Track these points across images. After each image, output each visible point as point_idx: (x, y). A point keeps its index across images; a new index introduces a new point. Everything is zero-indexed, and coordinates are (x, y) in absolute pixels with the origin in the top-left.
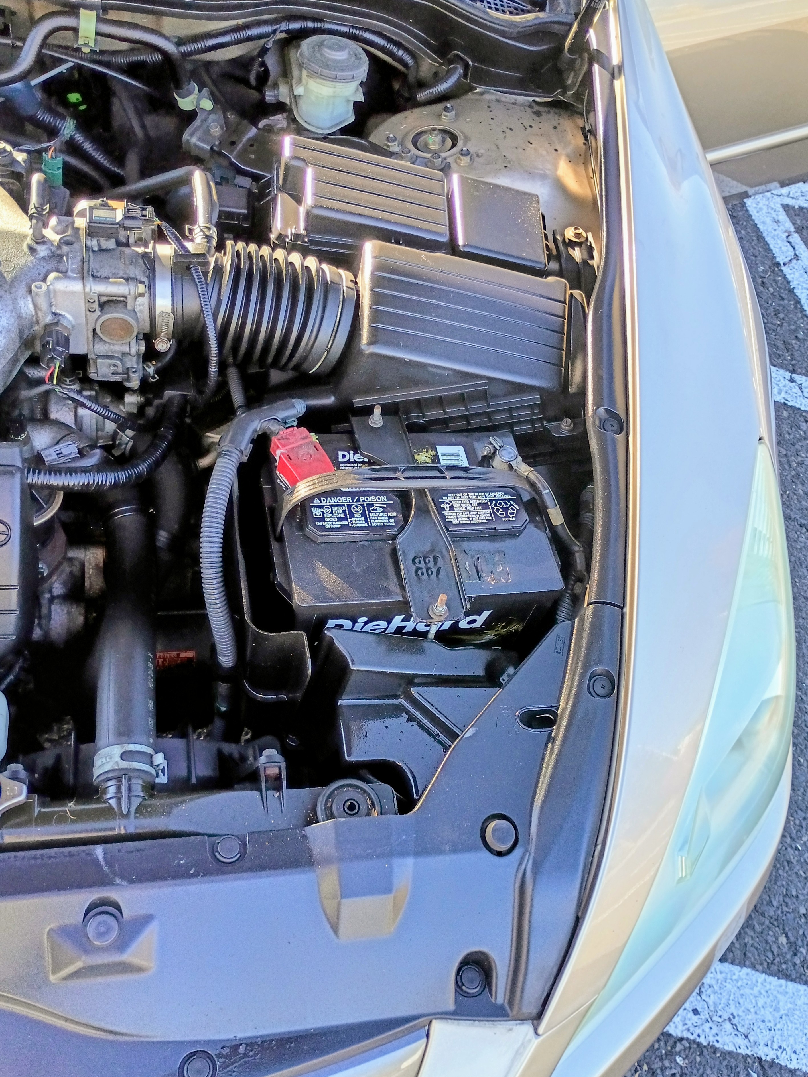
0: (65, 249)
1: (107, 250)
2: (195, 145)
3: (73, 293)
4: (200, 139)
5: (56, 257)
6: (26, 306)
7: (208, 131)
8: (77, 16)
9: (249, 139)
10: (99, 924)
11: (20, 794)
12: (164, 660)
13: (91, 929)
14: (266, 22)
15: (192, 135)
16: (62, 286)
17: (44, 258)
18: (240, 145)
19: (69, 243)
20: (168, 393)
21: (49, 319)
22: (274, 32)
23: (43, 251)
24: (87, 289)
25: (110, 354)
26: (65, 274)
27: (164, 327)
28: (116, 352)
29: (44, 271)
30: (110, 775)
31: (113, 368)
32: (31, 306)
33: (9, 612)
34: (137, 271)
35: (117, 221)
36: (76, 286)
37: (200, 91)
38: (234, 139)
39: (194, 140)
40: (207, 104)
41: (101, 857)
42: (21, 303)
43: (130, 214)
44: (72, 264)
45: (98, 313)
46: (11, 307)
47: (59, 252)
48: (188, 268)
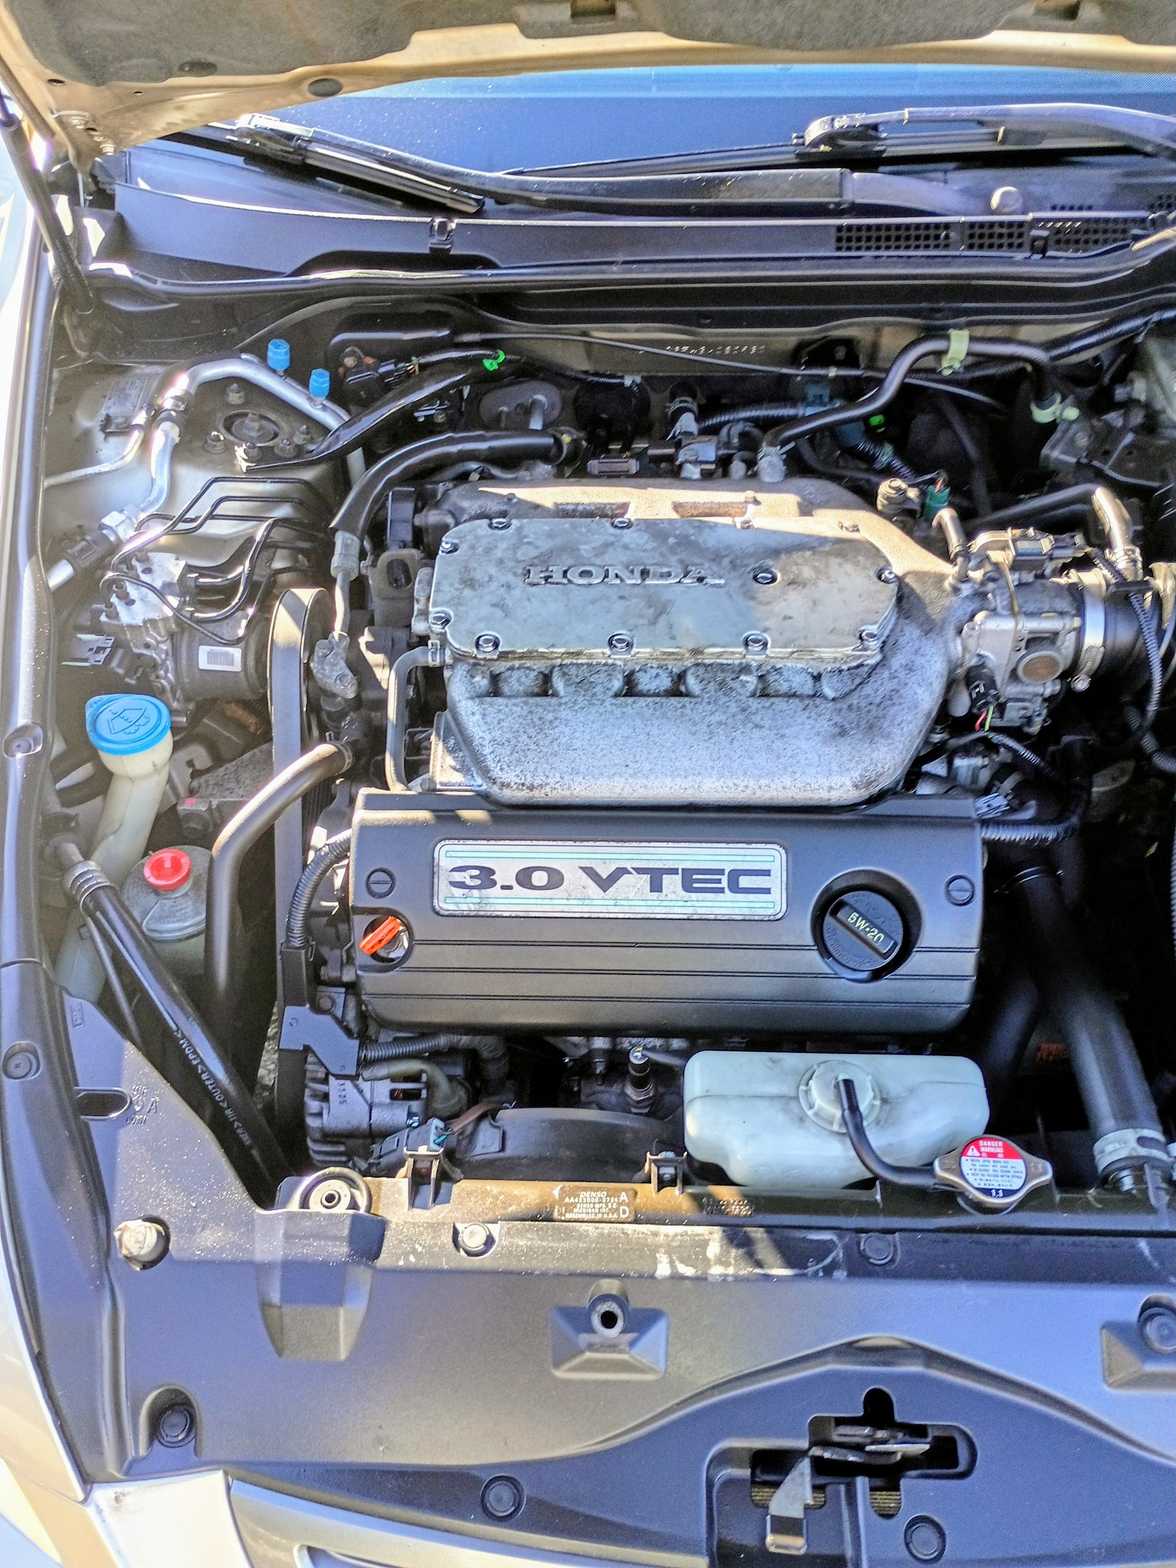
0: (991, 586)
1: (1026, 585)
2: (1058, 460)
3: (1004, 632)
4: (1064, 452)
5: (980, 595)
6: (957, 648)
7: (1072, 440)
8: (948, 338)
9: (1126, 447)
10: (1161, 1326)
11: (1045, 1173)
12: (1050, 1054)
13: (1151, 1329)
14: (1135, 316)
15: (1053, 447)
16: (993, 624)
17: (967, 597)
18: (1115, 456)
19: (993, 580)
20: (1067, 739)
21: (974, 662)
22: (1146, 324)
23: (966, 589)
24: (1020, 627)
25: (1020, 696)
26: (994, 613)
27: (1089, 664)
28: (1028, 694)
29: (969, 610)
30: (1123, 1164)
31: (1023, 712)
32: (960, 648)
33: (963, 978)
34: (1064, 604)
35: (1045, 551)
36: (1008, 625)
37: (1062, 401)
38: (1107, 447)
39: (1056, 454)
40: (1072, 413)
41: (1146, 1251)
42: (951, 645)
43: (1059, 544)
44: (999, 601)
45: (1023, 652)
46: (943, 651)
47: (982, 589)
48: (1127, 598)
